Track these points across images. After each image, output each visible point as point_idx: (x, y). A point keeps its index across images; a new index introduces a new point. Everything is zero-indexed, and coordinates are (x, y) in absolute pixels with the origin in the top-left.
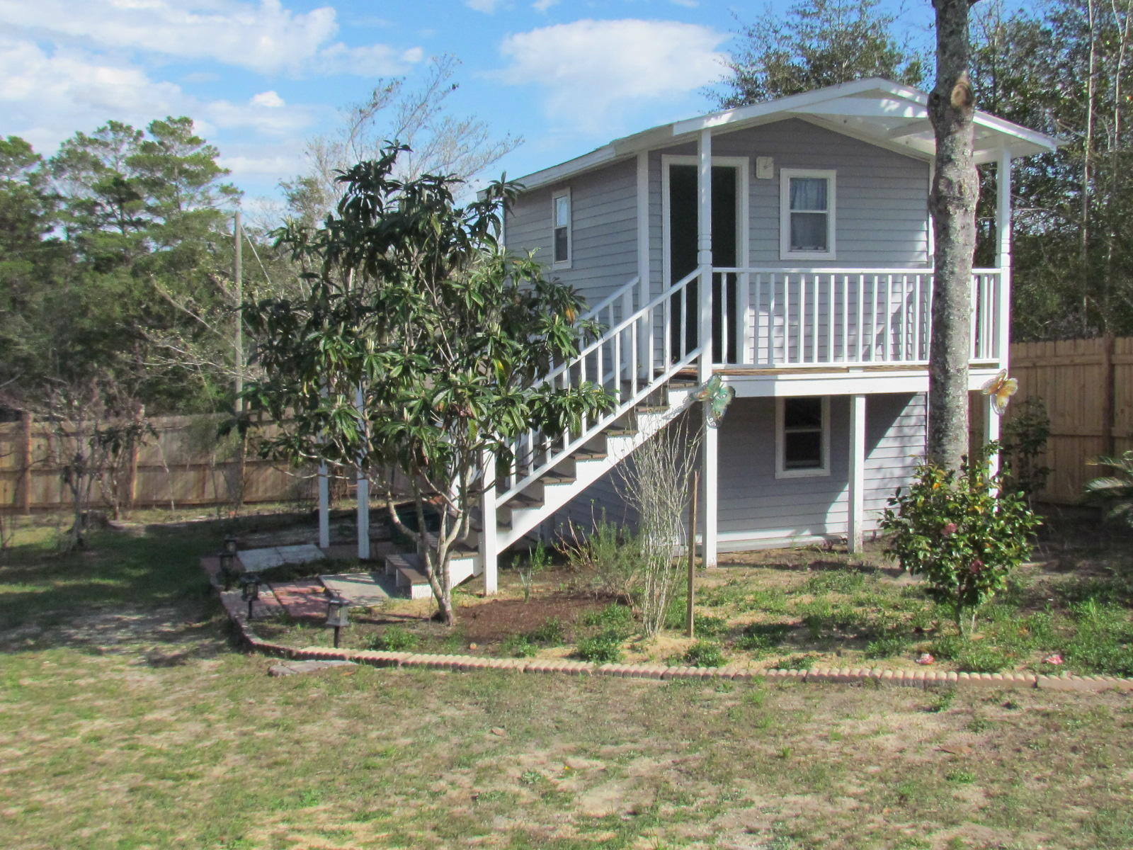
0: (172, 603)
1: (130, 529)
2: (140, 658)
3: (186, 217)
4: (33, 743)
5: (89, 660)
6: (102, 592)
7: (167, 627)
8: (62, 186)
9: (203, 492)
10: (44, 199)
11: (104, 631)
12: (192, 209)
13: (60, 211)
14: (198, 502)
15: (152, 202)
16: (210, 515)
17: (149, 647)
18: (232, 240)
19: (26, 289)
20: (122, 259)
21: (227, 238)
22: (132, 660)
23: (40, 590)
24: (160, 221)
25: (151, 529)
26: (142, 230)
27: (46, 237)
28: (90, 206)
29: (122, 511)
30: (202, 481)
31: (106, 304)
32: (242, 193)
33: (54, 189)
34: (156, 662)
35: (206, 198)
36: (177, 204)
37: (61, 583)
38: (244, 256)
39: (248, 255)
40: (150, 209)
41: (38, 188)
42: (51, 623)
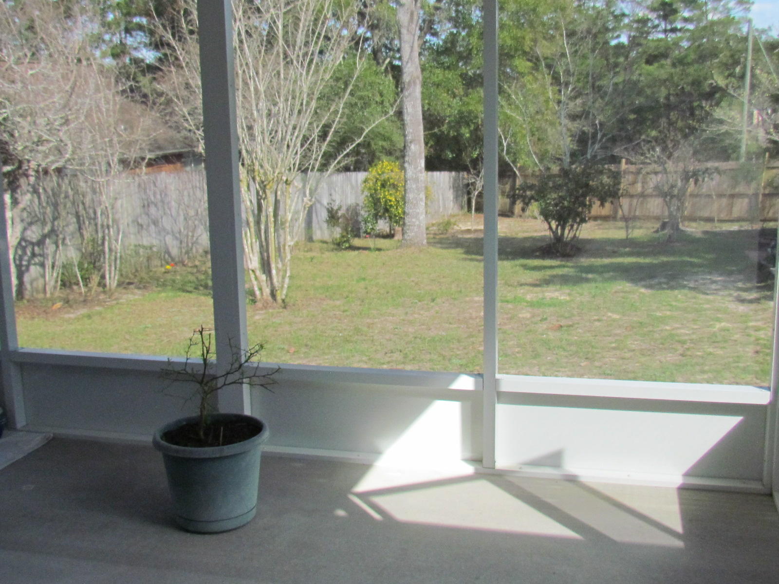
0: (740, 272)
1: (692, 232)
2: (731, 299)
3: (713, 23)
4: (693, 329)
5: (701, 296)
6: (692, 265)
7: (740, 285)
8: (626, 7)
9: (731, 213)
10: (616, 17)
11: (704, 284)
12: (715, 18)
13: (624, 24)
14: (727, 218)
15: (686, 14)
16: (741, 226)
17: (735, 294)
18: (745, 39)
19: (600, 77)
20: (665, 56)
21: (742, 38)
22: (727, 299)
23: (655, 262)
24: (691, 27)
25: (706, 232)
26: (679, 34)
27: (613, 43)
28: (644, 21)
29: (682, 222)
30: (731, 206)
31: (655, 86)
32: (753, 3)
33: (621, 9)
34: (742, 301)
35: (726, 9)
36: (705, 14)
37: (665, 259)
38: (753, 50)
39: (757, 50)
40: (686, 20)
41: (612, 10)
42: (673, 277)
